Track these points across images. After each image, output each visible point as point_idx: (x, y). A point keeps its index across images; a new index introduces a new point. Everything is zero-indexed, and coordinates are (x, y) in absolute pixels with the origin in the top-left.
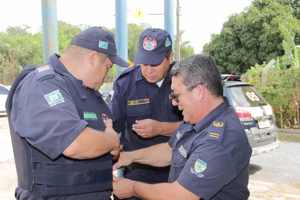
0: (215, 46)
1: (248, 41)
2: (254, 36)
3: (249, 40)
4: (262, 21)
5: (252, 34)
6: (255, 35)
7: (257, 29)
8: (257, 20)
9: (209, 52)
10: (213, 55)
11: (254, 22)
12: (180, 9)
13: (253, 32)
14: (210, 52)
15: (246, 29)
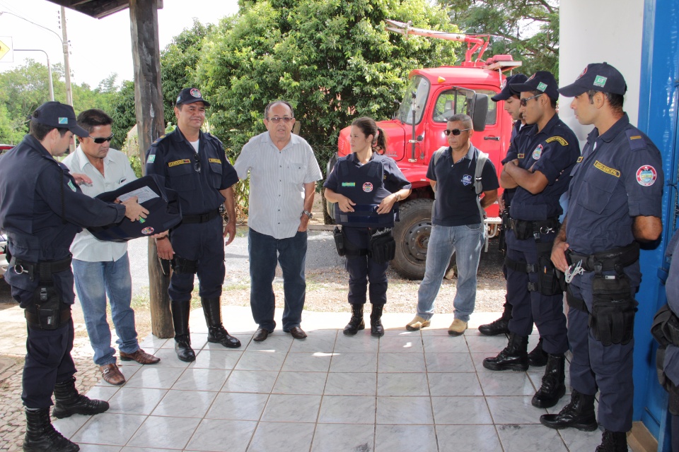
0: (125, 98)
1: (169, 93)
2: (176, 85)
3: (170, 90)
4: (185, 64)
5: (174, 83)
6: (178, 84)
7: (180, 75)
8: (179, 62)
9: (116, 108)
10: (123, 112)
11: (174, 65)
12: (69, 43)
13: (176, 79)
14: (119, 108)
15: (165, 76)
